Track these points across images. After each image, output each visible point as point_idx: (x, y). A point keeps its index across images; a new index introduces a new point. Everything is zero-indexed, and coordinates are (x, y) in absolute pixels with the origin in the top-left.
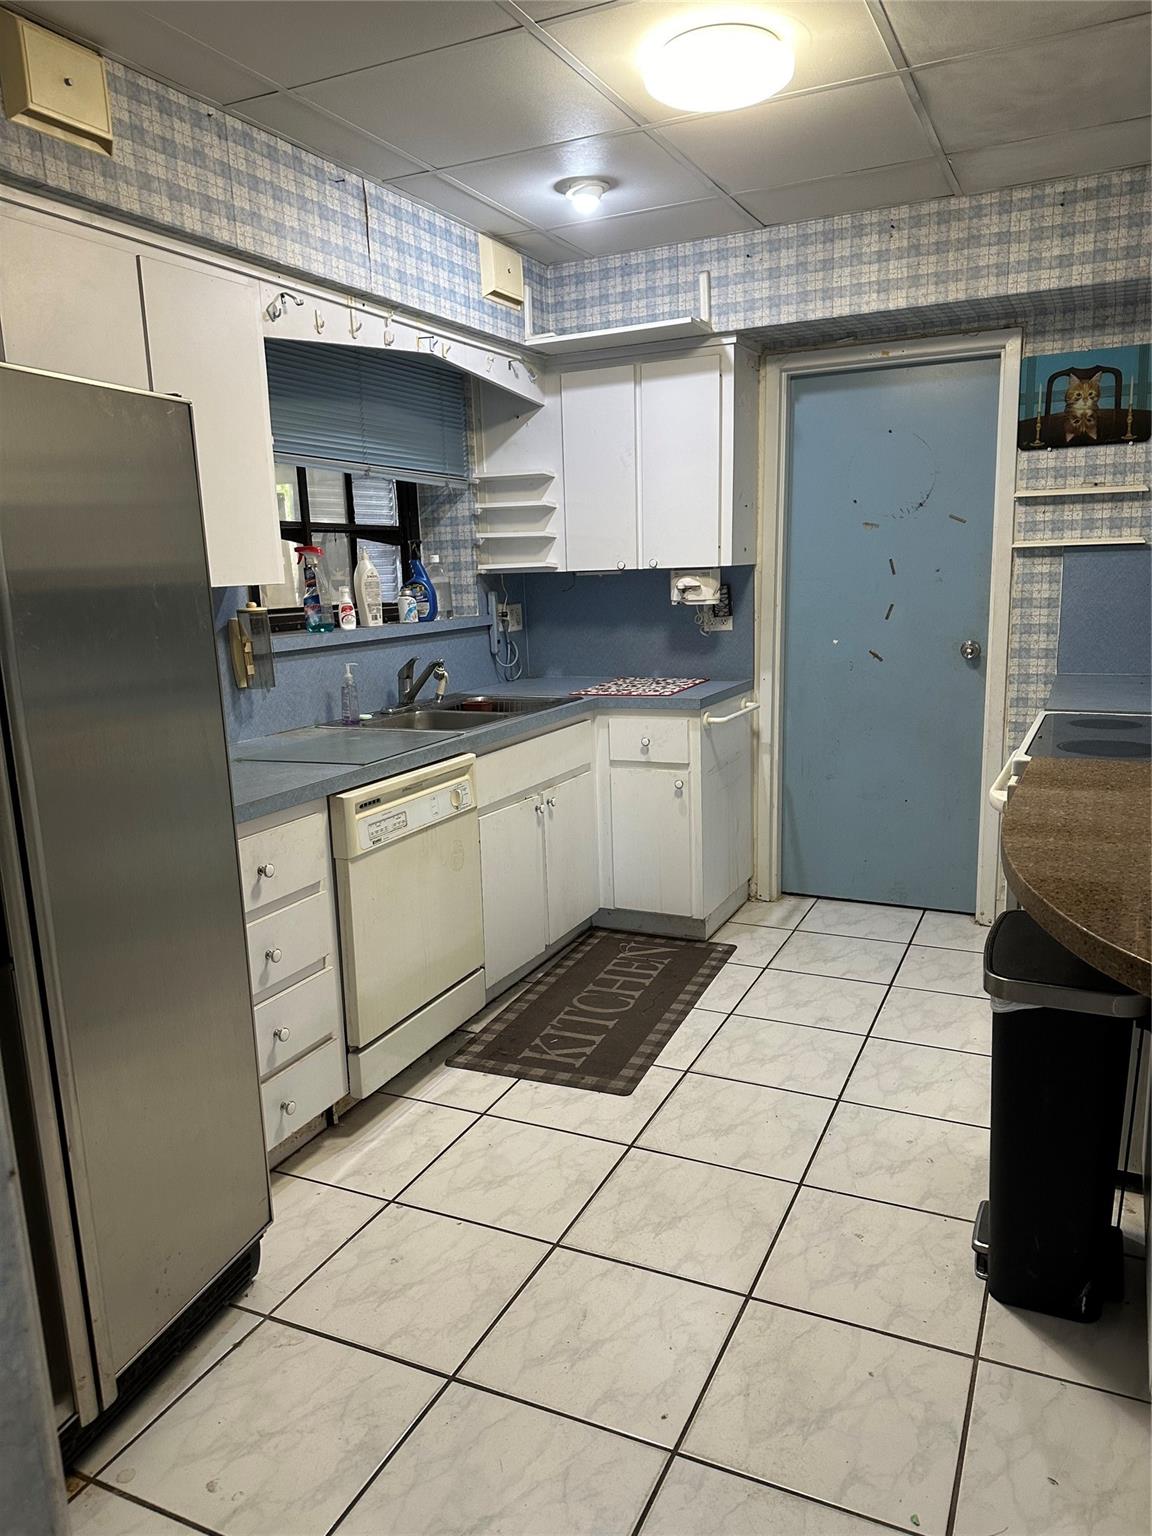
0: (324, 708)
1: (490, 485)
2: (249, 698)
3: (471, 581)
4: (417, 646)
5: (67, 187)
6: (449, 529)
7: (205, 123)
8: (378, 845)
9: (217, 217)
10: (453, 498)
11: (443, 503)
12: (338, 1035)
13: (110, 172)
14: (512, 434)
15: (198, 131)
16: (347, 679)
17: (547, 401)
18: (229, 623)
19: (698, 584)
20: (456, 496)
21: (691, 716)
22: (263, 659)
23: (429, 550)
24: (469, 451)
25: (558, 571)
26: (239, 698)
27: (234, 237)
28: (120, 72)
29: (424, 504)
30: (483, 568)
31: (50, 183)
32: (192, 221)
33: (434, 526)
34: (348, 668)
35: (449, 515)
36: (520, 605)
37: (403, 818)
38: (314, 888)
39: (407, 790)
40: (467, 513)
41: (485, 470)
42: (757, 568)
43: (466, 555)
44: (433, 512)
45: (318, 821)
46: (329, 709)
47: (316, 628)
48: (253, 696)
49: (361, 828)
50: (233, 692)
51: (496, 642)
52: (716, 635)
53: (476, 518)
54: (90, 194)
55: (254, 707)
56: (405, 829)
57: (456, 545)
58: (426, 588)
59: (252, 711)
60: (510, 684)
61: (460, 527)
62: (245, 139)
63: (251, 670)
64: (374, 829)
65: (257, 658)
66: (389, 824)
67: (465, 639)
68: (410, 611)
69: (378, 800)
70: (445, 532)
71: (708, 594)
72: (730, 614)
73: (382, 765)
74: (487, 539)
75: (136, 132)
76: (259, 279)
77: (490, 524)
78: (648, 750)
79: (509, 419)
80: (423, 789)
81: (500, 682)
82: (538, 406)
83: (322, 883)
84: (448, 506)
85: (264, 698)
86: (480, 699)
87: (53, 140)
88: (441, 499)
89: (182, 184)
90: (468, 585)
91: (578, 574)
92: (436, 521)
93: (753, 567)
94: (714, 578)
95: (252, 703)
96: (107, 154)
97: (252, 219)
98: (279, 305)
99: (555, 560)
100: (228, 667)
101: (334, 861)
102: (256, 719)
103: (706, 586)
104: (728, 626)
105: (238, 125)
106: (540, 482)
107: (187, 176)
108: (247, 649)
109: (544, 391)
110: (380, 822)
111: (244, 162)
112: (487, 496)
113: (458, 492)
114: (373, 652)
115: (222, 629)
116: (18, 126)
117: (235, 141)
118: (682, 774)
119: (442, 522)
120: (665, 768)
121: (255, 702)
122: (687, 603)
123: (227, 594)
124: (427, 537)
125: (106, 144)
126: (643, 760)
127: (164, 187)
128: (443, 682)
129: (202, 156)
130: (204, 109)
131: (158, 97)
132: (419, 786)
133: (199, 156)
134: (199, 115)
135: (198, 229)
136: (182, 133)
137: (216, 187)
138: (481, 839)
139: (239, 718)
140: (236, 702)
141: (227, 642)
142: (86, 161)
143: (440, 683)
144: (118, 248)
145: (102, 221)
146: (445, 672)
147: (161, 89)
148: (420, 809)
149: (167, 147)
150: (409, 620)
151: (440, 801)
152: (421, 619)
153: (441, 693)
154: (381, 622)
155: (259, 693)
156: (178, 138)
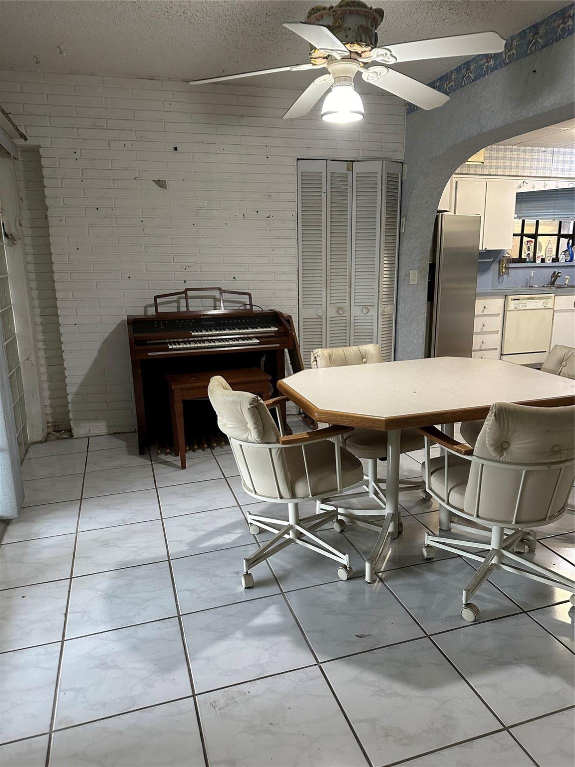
0: (525, 283)
2: (503, 278)
4: (563, 269)
5: (473, 173)
8: (516, 309)
9: (507, 170)
12: (499, 349)
13: (483, 167)
15: (505, 152)
16: (531, 276)
18: (501, 259)
22: (507, 268)
31: (470, 173)
32: (500, 172)
34: (532, 273)
37: (525, 305)
38: (497, 314)
39: (528, 299)
45: (501, 301)
46: (527, 283)
47: (528, 262)
49: (512, 305)
50: (499, 276)
54: (478, 173)
55: (504, 280)
56: (526, 308)
58: (570, 252)
62: (517, 151)
63: (504, 271)
64: (516, 305)
65: (506, 268)
66: (521, 305)
68: (562, 259)
69: (519, 299)
73: (518, 292)
75: (490, 158)
83: (500, 314)
85: (507, 278)
87: (472, 165)
89: (499, 165)
97: (516, 168)
98: (522, 185)
100: (499, 269)
101: (504, 310)
102: (504, 283)
105: (516, 148)
107: (501, 163)
108: (504, 265)
110: (518, 304)
117: (515, 152)
125: (483, 163)
127: (495, 167)
128: (568, 280)
129: (505, 157)
130: (507, 147)
131: (497, 148)
132: (533, 299)
133: (505, 158)
134: (506, 149)
135: (502, 174)
136: (501, 154)
137: (508, 163)
138: (554, 318)
139: (499, 283)
140: (499, 278)
141: (500, 263)
142: (478, 167)
143: (566, 280)
144: (483, 180)
145: (480, 177)
146: (568, 277)
147: (498, 147)
148: (531, 304)
149: (497, 158)
150: (562, 261)
151: (539, 304)
152: (566, 261)
153: (567, 283)
154: (551, 261)
155: (505, 276)
156: (500, 155)
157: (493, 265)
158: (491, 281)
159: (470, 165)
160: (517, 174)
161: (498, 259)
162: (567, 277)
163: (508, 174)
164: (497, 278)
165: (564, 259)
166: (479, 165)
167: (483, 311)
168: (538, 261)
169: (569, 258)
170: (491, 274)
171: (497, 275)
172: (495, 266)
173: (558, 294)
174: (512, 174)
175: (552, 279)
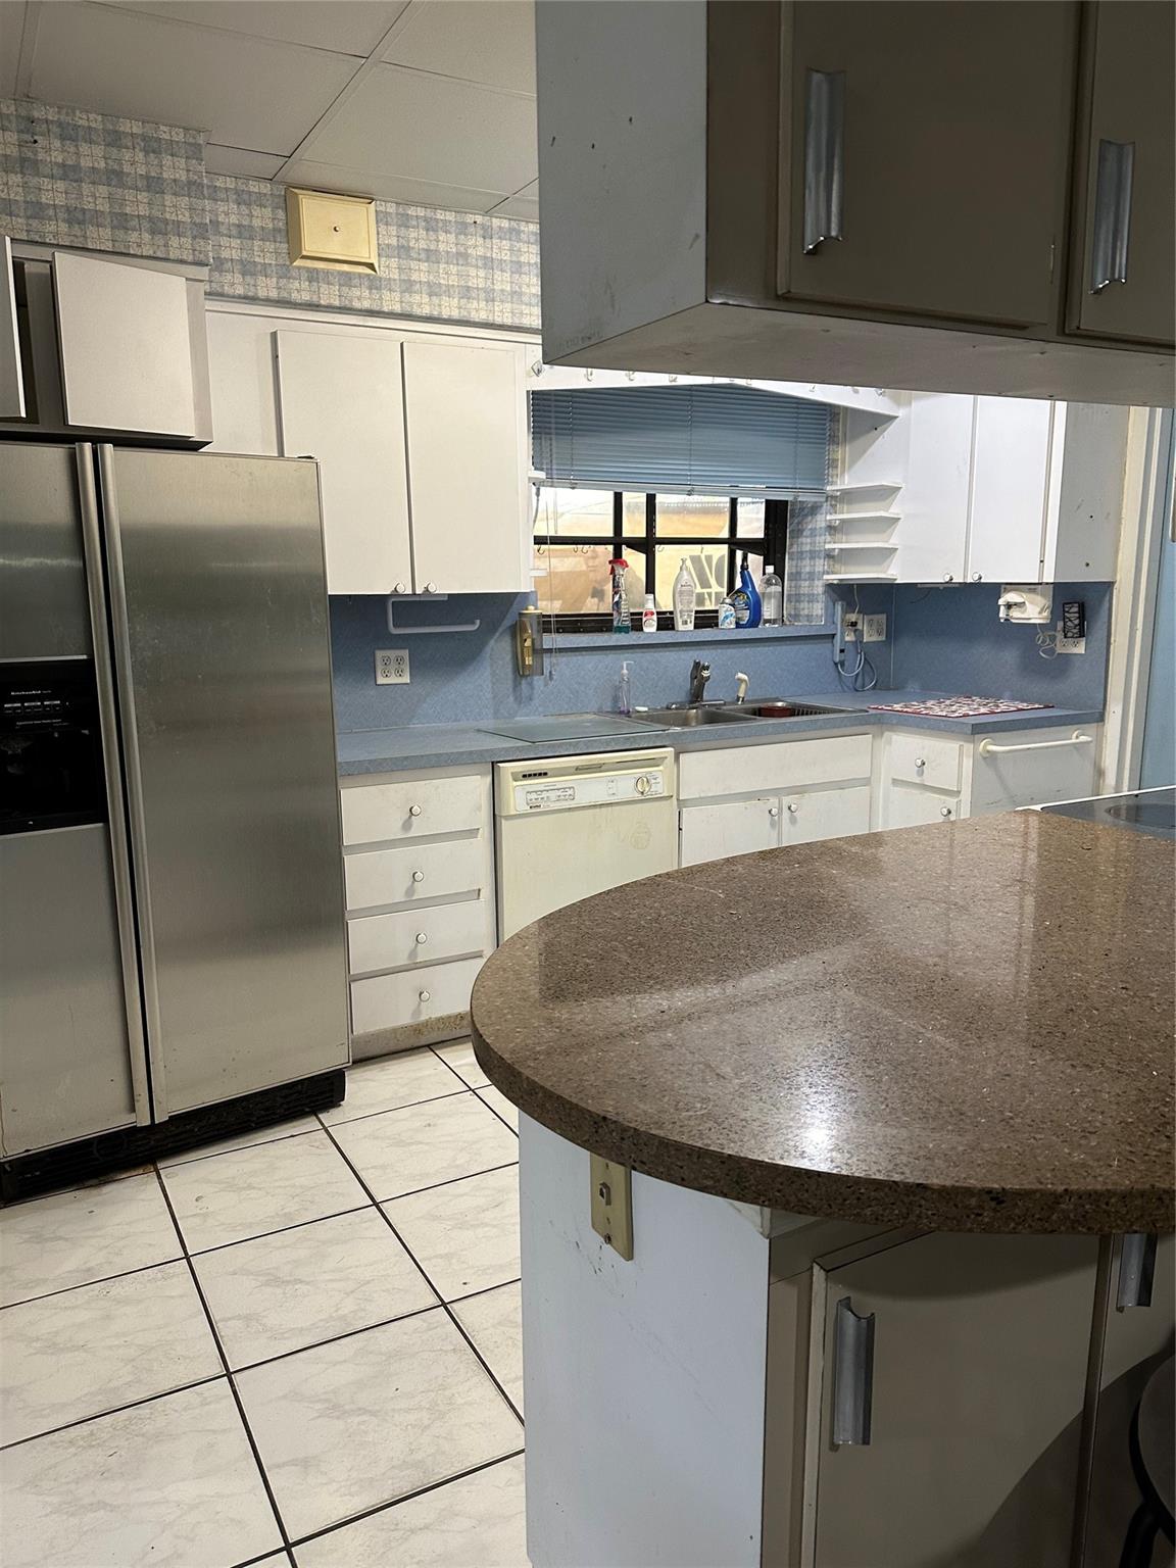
0: (611, 698)
1: (849, 497)
2: (531, 684)
3: (821, 590)
4: (729, 651)
5: (337, 303)
6: (809, 540)
7: (472, 229)
8: (535, 810)
9: (475, 302)
10: (814, 509)
11: (806, 515)
13: (375, 284)
14: (870, 446)
15: (463, 237)
16: (623, 675)
17: (901, 413)
18: (515, 624)
19: (1022, 600)
20: (817, 507)
21: (965, 741)
22: (539, 652)
23: (793, 560)
24: (833, 464)
25: (897, 582)
26: (520, 684)
27: (491, 315)
28: (391, 208)
29: (792, 516)
30: (834, 578)
31: (322, 302)
32: (450, 307)
33: (798, 537)
34: (625, 666)
35: (810, 527)
36: (884, 616)
37: (570, 792)
38: (472, 833)
39: (579, 770)
40: (823, 525)
41: (845, 482)
42: (1116, 586)
43: (820, 565)
44: (798, 523)
45: (480, 784)
46: (616, 699)
47: (618, 630)
48: (535, 682)
49: (517, 795)
50: (515, 678)
51: (838, 651)
52: (1067, 658)
53: (831, 529)
54: (357, 305)
55: (535, 692)
56: (573, 802)
57: (813, 555)
58: (748, 598)
59: (533, 693)
60: (859, 694)
61: (818, 538)
62: (511, 233)
63: (529, 660)
64: (534, 796)
65: (536, 651)
66: (553, 795)
67: (797, 647)
68: (726, 617)
69: (545, 774)
70: (806, 543)
71: (1034, 611)
72: (1082, 634)
73: (553, 745)
74: (841, 549)
75: (403, 251)
76: (525, 343)
77: (847, 534)
78: (923, 772)
79: (868, 432)
80: (601, 772)
81: (844, 692)
82: (891, 418)
83: (481, 831)
84: (810, 518)
85: (546, 685)
86: (780, 704)
87: (327, 273)
88: (806, 511)
89: (442, 281)
90: (818, 595)
91: (919, 586)
92: (799, 533)
93: (1110, 585)
94: (1043, 595)
95: (532, 688)
96: (373, 273)
97: (512, 297)
99: (898, 572)
100: (513, 657)
101: (495, 816)
102: (536, 702)
103: (1031, 603)
104: (1080, 649)
105: (505, 224)
106: (886, 493)
107: (448, 275)
108: (528, 642)
109: (898, 403)
110: (542, 791)
111: (508, 253)
112: (845, 507)
113: (819, 504)
114: (673, 653)
115: (510, 627)
116: (299, 268)
117: (500, 238)
118: (951, 802)
119: (805, 534)
120: (935, 792)
121: (536, 687)
122: (1014, 621)
123: (518, 599)
124: (791, 548)
125: (372, 267)
126: (918, 782)
127: (425, 288)
128: (743, 686)
129: (465, 256)
130: (470, 218)
131: (426, 219)
132: (598, 768)
133: (462, 257)
134: (465, 225)
135: (455, 314)
136: (447, 242)
137: (477, 278)
138: (683, 827)
139: (518, 700)
140: (516, 686)
141: (514, 637)
142: (356, 281)
143: (740, 686)
144: (384, 338)
145: (372, 322)
146: (745, 677)
147: (429, 213)
148: (592, 788)
149: (431, 256)
150: (725, 626)
151: (623, 784)
152: (738, 625)
153: (741, 695)
154: (691, 627)
155: (538, 681)
156: (442, 247)
157: (492, 642)
158: (489, 696)
159: (316, 270)
160: (517, 322)
161: (507, 622)
162: (740, 675)
163: (482, 316)
164: (510, 683)
165: (733, 620)
166: (360, 275)
167: (407, 825)
168: (651, 626)
169: (746, 615)
170: (487, 673)
171: (510, 676)
172: (499, 649)
173: (691, 747)
174: (498, 321)
175: (692, 683)
